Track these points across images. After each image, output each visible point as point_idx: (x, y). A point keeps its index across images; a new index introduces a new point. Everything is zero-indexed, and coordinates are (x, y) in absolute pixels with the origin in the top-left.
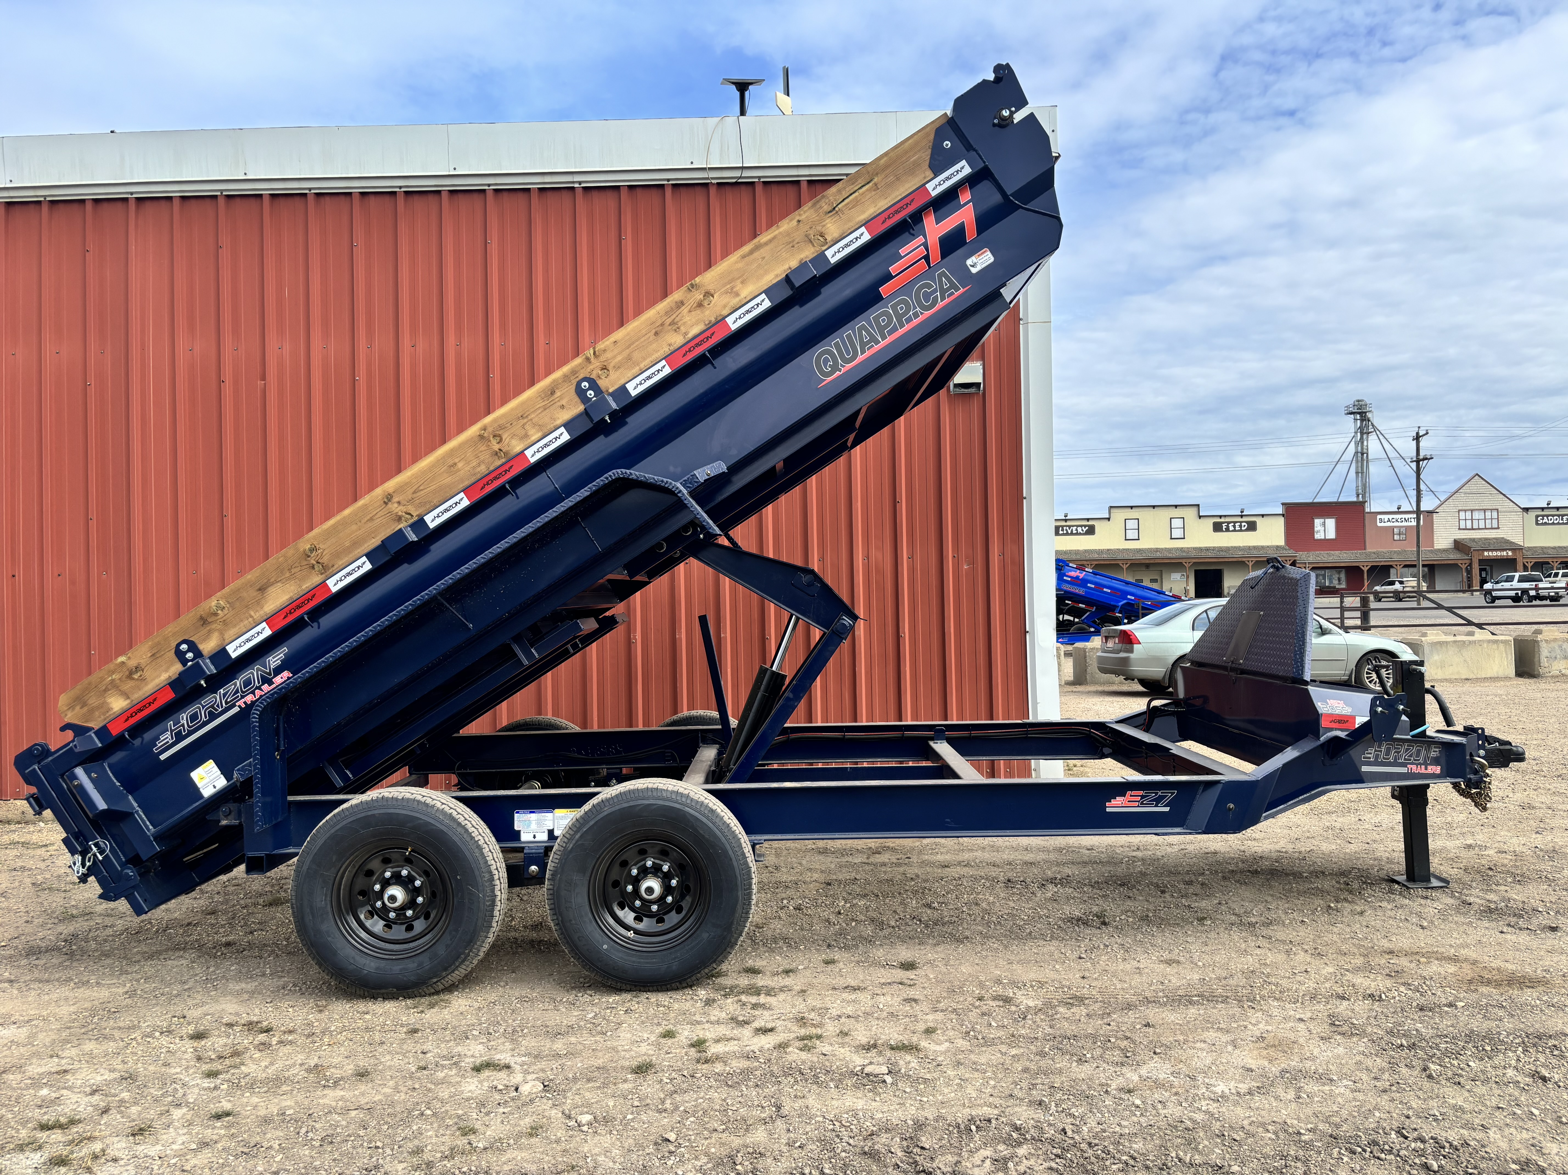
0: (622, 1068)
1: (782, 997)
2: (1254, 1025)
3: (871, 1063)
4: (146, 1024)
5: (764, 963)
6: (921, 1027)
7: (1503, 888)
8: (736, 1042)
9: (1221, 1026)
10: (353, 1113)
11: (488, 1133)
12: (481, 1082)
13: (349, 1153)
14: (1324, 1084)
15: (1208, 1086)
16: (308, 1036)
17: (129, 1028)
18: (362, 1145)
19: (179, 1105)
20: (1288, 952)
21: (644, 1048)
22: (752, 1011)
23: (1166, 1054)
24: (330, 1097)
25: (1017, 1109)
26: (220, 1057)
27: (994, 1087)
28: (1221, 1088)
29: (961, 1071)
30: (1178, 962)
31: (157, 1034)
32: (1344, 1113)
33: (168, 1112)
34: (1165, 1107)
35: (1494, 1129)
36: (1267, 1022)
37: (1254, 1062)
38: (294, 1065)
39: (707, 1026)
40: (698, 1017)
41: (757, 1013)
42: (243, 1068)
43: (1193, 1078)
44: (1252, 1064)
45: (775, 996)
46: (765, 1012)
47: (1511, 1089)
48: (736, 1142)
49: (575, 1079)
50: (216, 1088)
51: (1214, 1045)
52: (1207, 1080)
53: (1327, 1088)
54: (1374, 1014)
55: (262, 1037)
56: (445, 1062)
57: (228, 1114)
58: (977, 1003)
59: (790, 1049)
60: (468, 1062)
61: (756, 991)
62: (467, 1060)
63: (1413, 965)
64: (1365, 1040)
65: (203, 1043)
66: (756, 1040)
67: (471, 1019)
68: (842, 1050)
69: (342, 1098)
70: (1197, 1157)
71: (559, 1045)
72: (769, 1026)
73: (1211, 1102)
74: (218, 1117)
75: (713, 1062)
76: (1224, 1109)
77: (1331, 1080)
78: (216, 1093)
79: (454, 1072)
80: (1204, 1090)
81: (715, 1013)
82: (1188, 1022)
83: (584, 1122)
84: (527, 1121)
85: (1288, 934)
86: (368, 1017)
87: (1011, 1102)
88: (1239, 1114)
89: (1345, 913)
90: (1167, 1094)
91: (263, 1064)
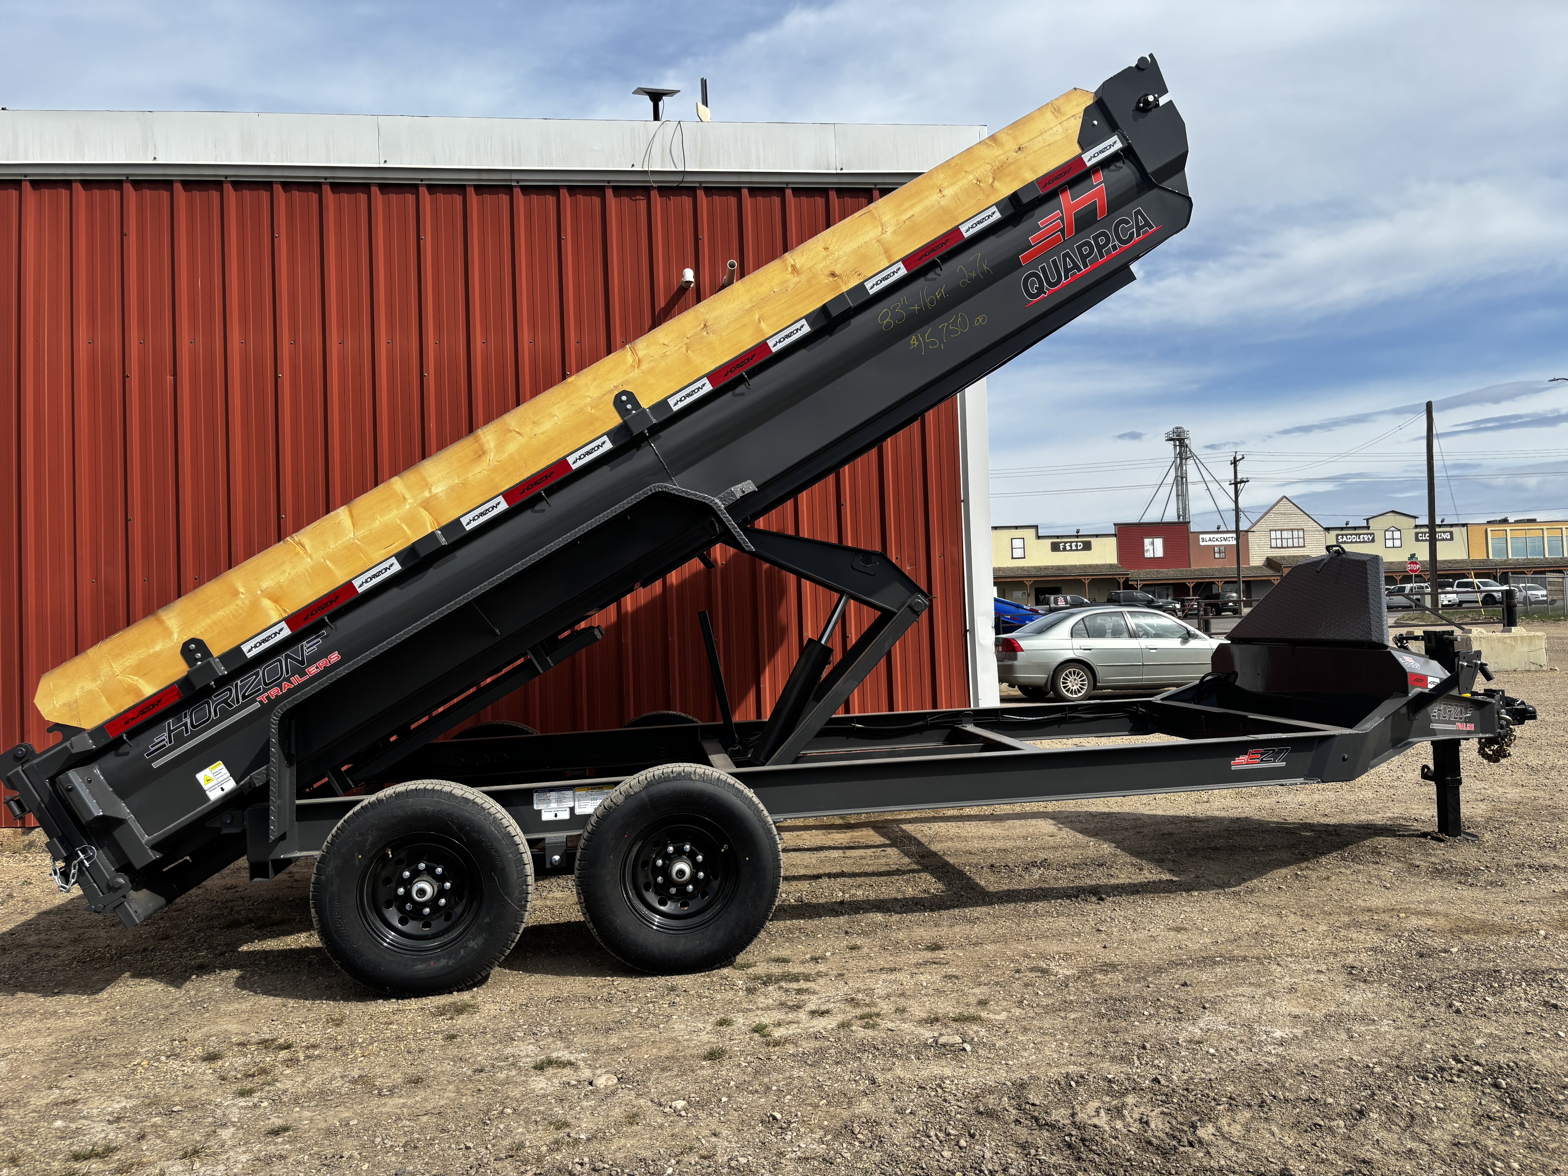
0: (692, 1056)
1: (821, 981)
2: (1280, 978)
3: (941, 1035)
4: (144, 1050)
5: (789, 952)
6: (973, 1000)
7: (1439, 852)
8: (796, 1025)
9: (1252, 981)
10: (425, 1119)
11: (584, 1125)
12: (548, 1079)
13: (439, 1156)
14: (1368, 1025)
15: (1267, 1033)
16: (336, 1049)
17: (126, 1054)
18: (450, 1147)
19: (224, 1125)
20: (1279, 915)
21: (704, 1037)
22: (798, 997)
23: (1215, 1009)
24: (392, 1104)
25: (1101, 1065)
26: (247, 1076)
27: (1070, 1047)
28: (1278, 1034)
29: (1031, 1036)
30: (1185, 929)
31: (163, 1058)
32: (1398, 1047)
33: (215, 1132)
34: (1237, 1054)
35: (1533, 1051)
36: (1290, 976)
37: (1297, 1010)
38: (333, 1078)
39: (759, 1012)
40: (745, 1005)
41: (803, 998)
42: (278, 1084)
43: (1250, 1028)
44: (1296, 1011)
45: (814, 981)
46: (812, 997)
47: (1530, 1017)
48: (845, 1114)
49: (649, 1071)
50: (255, 1106)
51: (1254, 997)
52: (1264, 1028)
53: (1372, 1027)
54: (1382, 963)
55: (283, 1054)
56: (501, 1064)
57: (286, 1129)
58: (1017, 976)
59: (854, 1028)
60: (526, 1062)
61: (796, 978)
62: (524, 1060)
63: (1395, 920)
64: (1386, 985)
65: (220, 1063)
66: (815, 1022)
67: (507, 1022)
68: (906, 1026)
69: (404, 1105)
70: (1287, 1094)
71: (614, 1040)
72: (824, 1008)
73: (1276, 1046)
74: (276, 1132)
75: (784, 1044)
76: (1290, 1052)
77: (1374, 1021)
78: (258, 1112)
79: (514, 1073)
80: (1265, 1036)
81: (762, 1001)
82: (1221, 980)
83: (679, 1108)
84: (617, 1112)
85: (1272, 900)
86: (394, 1027)
87: (1092, 1060)
88: (1306, 1055)
89: (1314, 879)
90: (1234, 1042)
91: (299, 1079)
